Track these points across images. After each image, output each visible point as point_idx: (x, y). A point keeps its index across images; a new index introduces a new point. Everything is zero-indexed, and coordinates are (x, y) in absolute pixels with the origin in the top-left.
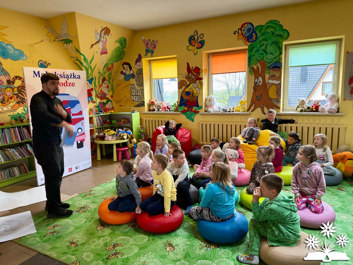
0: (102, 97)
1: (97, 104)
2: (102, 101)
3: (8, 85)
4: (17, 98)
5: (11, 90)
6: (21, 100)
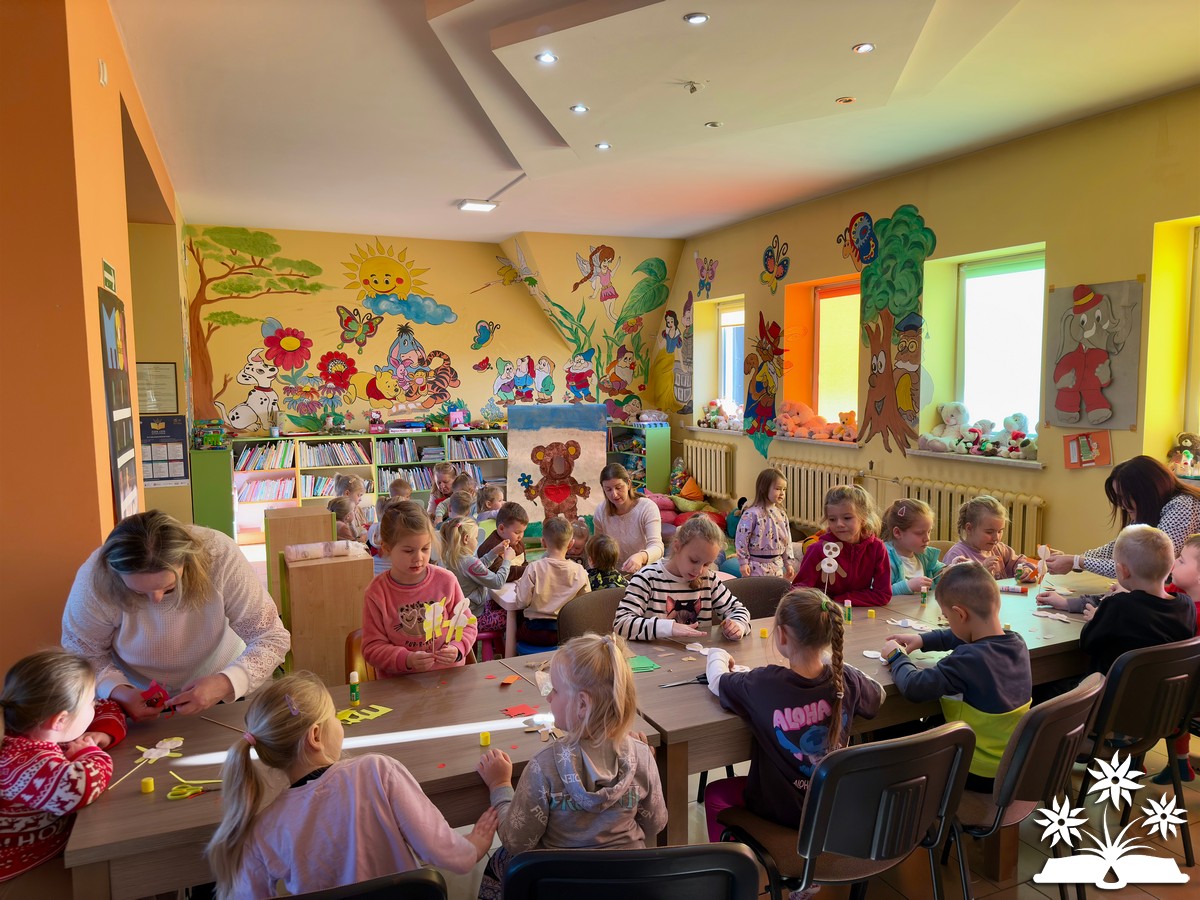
0: (614, 389)
3: (420, 367)
4: (433, 388)
5: (424, 374)
6: (438, 392)
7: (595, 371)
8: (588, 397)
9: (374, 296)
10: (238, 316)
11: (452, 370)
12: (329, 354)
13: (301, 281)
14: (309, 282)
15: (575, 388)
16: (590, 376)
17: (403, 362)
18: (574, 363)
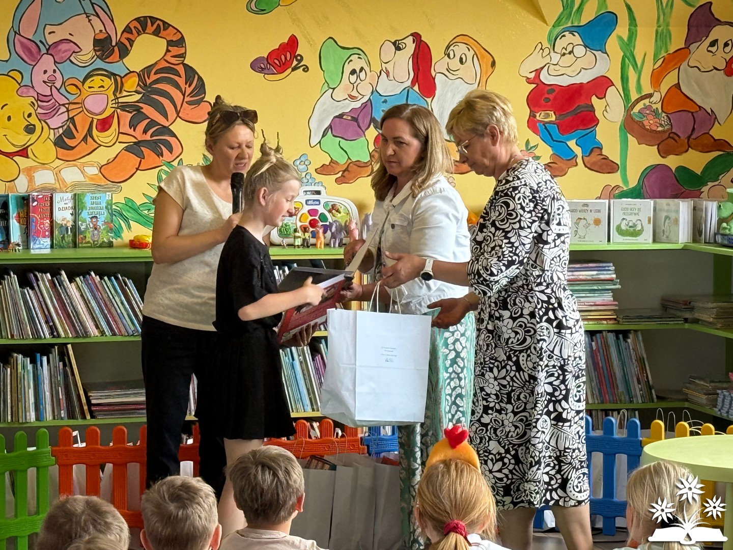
0: (672, 135)
1: (625, 180)
2: (673, 162)
3: (99, 64)
4: (133, 125)
5: (108, 82)
6: (148, 137)
7: (616, 79)
8: (594, 158)
11: (191, 72)
15: (554, 130)
16: (602, 96)
17: (51, 49)
18: (552, 54)
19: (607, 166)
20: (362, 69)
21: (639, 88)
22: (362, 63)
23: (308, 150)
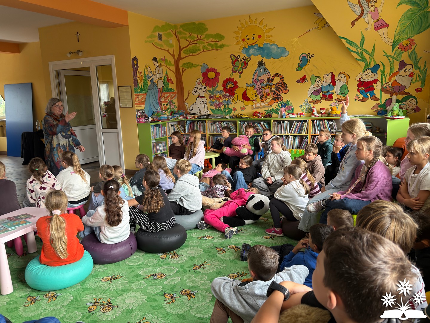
0: (394, 92)
3: (268, 83)
4: (274, 94)
6: (276, 97)
7: (379, 79)
8: (373, 97)
9: (247, 47)
10: (192, 64)
11: (285, 83)
12: (227, 79)
13: (216, 44)
14: (219, 44)
15: (364, 92)
16: (376, 83)
17: (259, 81)
18: (364, 75)
19: (377, 99)
20: (320, 81)
21: (385, 81)
22: (320, 79)
23: (308, 98)
